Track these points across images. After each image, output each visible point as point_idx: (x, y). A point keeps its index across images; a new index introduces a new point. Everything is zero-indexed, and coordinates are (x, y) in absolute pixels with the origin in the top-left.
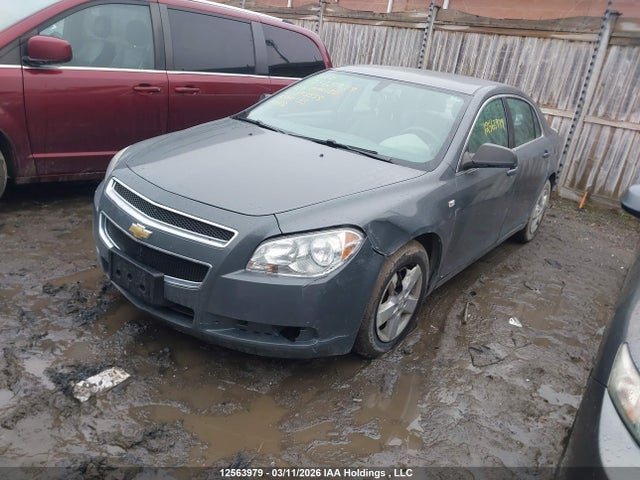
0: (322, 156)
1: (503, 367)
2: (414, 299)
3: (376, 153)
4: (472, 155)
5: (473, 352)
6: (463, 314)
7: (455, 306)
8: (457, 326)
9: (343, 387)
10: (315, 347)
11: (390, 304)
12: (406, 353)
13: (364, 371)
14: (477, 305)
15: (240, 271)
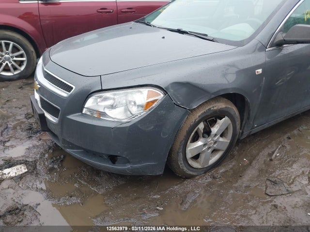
0: (164, 38)
1: (290, 199)
2: (226, 141)
3: (206, 35)
4: (284, 35)
5: (268, 182)
6: (273, 153)
7: (270, 146)
8: (265, 161)
9: (155, 197)
10: (128, 169)
11: (200, 143)
12: (214, 178)
13: (176, 187)
14: (288, 147)
15: (77, 114)
